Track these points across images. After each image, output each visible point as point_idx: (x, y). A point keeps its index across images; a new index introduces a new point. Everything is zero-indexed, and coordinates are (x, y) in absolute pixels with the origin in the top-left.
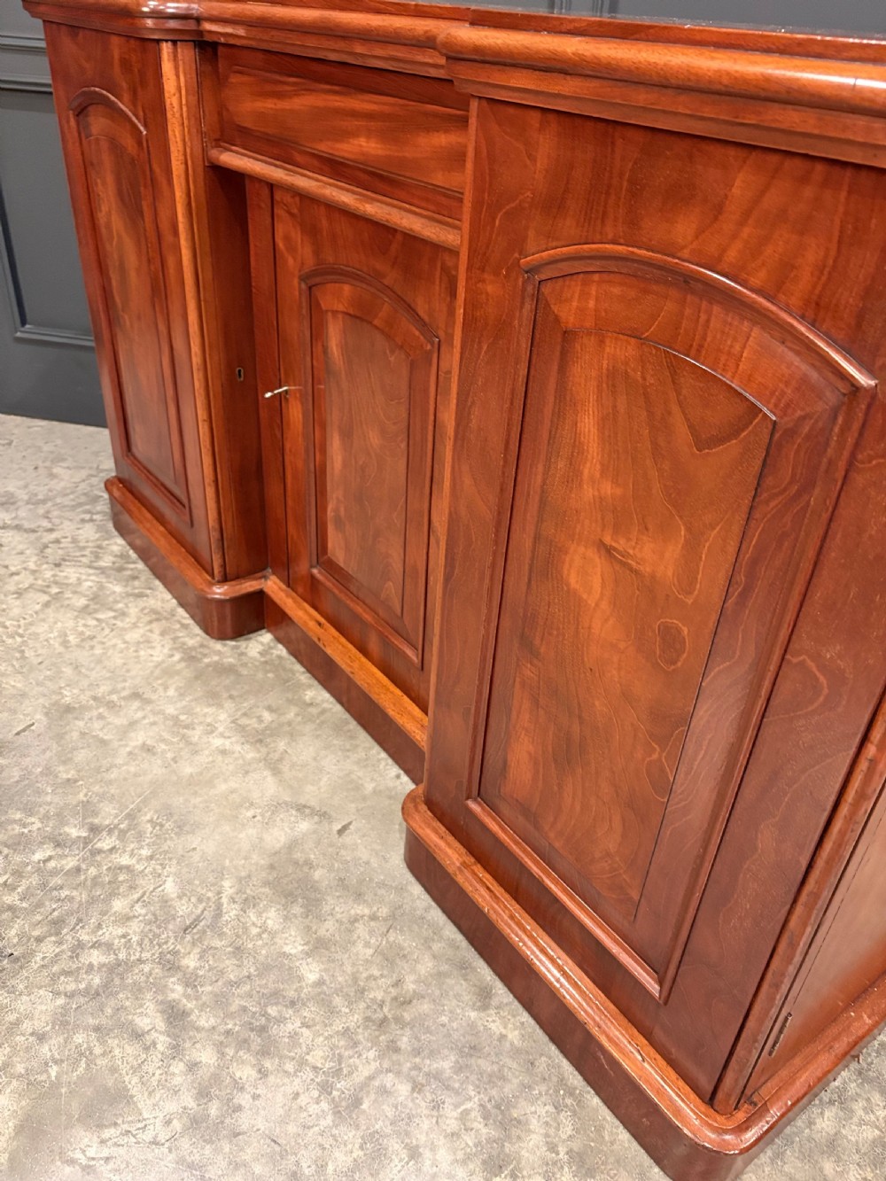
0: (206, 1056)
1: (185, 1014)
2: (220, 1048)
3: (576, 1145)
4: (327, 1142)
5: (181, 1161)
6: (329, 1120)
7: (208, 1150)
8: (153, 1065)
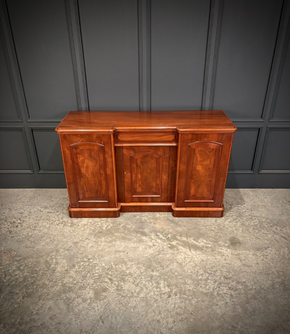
0: (116, 283)
1: (112, 279)
2: (118, 282)
3: (167, 284)
4: (135, 289)
5: (117, 294)
6: (135, 287)
7: (120, 292)
8: (109, 285)
